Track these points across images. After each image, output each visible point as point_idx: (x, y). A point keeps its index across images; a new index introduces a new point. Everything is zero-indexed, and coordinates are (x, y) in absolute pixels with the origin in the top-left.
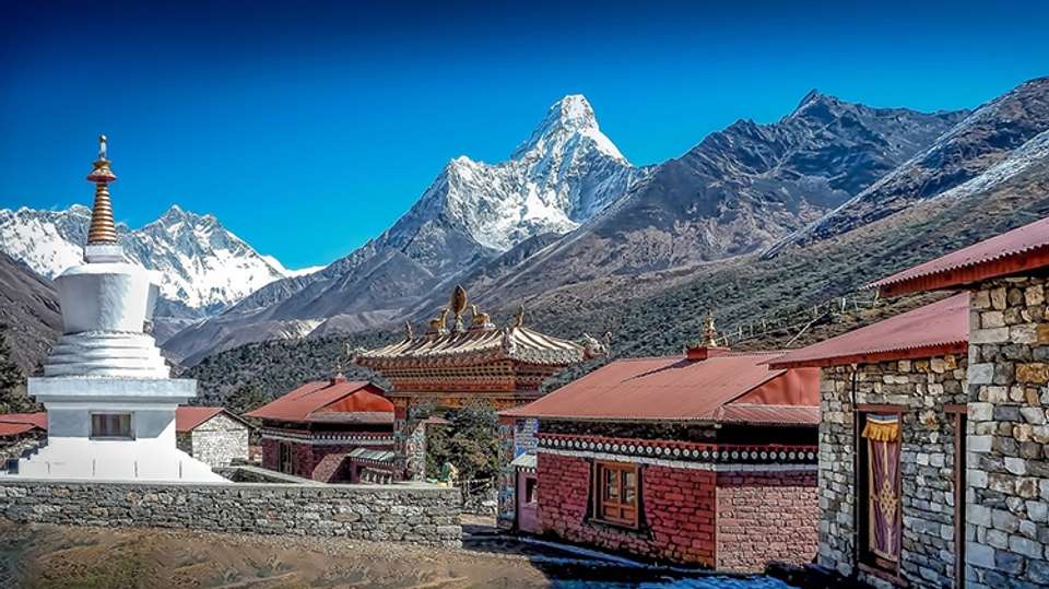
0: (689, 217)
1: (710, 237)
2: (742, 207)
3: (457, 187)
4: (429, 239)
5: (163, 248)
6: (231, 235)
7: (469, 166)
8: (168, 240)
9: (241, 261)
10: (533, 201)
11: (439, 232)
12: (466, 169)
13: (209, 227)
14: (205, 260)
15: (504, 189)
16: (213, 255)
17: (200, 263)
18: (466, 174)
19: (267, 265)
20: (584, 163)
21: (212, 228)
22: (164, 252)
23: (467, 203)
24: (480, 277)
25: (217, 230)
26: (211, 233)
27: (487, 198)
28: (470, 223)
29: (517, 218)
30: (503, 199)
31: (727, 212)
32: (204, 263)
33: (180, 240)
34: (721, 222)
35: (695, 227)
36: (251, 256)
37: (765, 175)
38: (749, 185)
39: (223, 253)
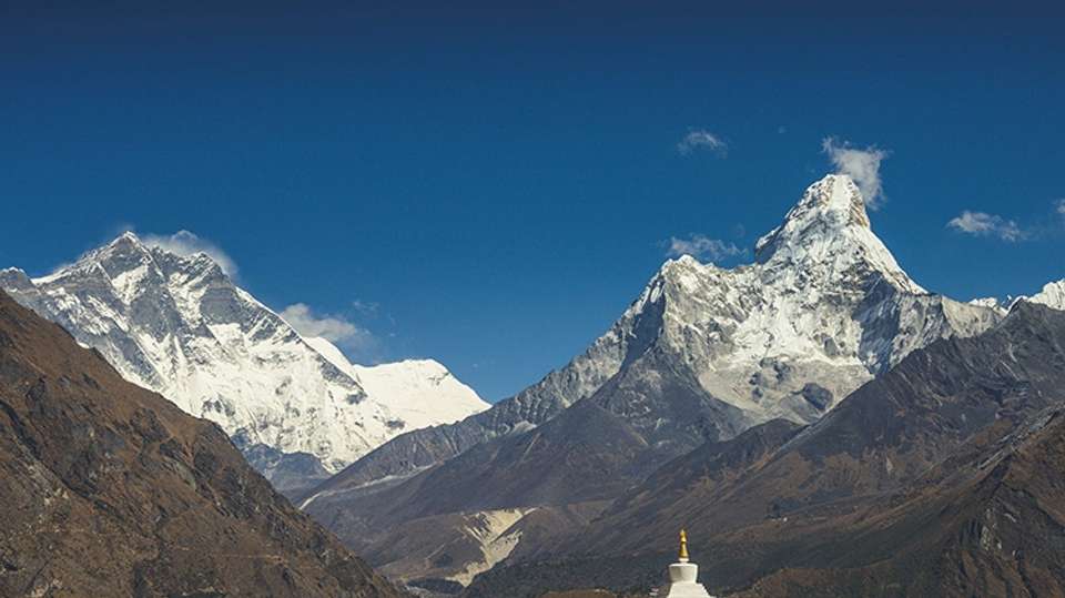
0: (876, 445)
1: (889, 466)
2: (917, 438)
3: (678, 301)
4: (641, 387)
5: (104, 319)
6: (243, 295)
7: (693, 270)
8: (116, 304)
9: (264, 348)
10: (782, 326)
11: (653, 376)
12: (689, 273)
13: (198, 279)
14: (191, 344)
15: (742, 306)
16: (209, 334)
17: (180, 353)
18: (689, 282)
19: (319, 358)
20: (849, 278)
21: (206, 281)
22: (105, 328)
23: (692, 326)
24: (703, 478)
25: (217, 285)
26: (202, 292)
27: (719, 320)
28: (696, 357)
29: (761, 352)
30: (741, 321)
31: (905, 442)
32: (187, 351)
33: (138, 304)
34: (899, 452)
35: (880, 456)
36: (287, 339)
37: (953, 398)
38: (936, 409)
39: (226, 332)
